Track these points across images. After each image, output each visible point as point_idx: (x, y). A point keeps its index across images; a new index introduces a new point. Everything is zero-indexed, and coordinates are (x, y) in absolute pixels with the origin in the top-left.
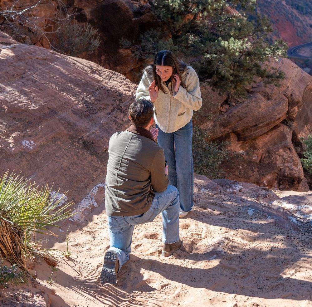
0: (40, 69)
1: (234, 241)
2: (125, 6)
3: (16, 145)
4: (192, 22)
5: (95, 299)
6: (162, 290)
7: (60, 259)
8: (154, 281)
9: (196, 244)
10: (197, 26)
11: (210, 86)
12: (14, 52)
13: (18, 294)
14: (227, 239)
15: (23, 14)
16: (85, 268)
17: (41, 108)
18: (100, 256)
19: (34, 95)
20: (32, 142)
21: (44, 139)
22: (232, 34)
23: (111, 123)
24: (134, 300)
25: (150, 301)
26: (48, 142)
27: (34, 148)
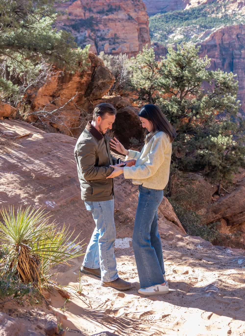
0: (64, 149)
1: (226, 282)
2: (134, 114)
3: (40, 204)
4: (188, 124)
5: (102, 325)
6: (163, 319)
7: (73, 295)
8: (155, 313)
9: (194, 286)
10: (192, 127)
11: (203, 177)
12: (43, 136)
13: (33, 312)
14: (220, 280)
15: (52, 113)
16: (95, 302)
17: (63, 177)
18: (109, 293)
19: (57, 166)
20: (54, 203)
21: (64, 201)
22: (220, 132)
23: (121, 191)
24: (138, 327)
25: (152, 327)
26: (68, 204)
27: (55, 208)
